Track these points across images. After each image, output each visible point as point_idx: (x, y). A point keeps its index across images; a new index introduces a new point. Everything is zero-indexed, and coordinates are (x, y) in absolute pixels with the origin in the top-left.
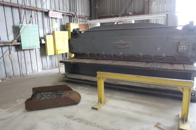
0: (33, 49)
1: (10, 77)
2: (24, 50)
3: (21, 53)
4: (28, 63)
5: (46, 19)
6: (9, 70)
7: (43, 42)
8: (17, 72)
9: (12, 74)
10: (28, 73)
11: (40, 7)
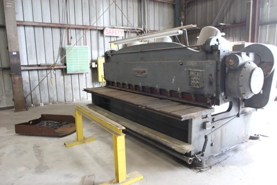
0: (82, 74)
1: (53, 103)
2: (71, 74)
3: (68, 78)
4: (75, 89)
5: (101, 39)
6: (53, 95)
7: (94, 66)
8: (62, 99)
9: (55, 99)
10: (74, 100)
11: (95, 25)
